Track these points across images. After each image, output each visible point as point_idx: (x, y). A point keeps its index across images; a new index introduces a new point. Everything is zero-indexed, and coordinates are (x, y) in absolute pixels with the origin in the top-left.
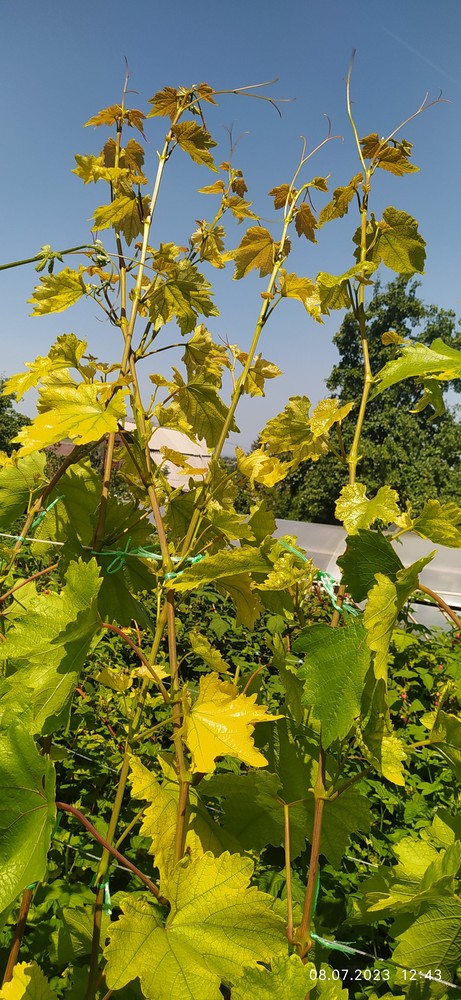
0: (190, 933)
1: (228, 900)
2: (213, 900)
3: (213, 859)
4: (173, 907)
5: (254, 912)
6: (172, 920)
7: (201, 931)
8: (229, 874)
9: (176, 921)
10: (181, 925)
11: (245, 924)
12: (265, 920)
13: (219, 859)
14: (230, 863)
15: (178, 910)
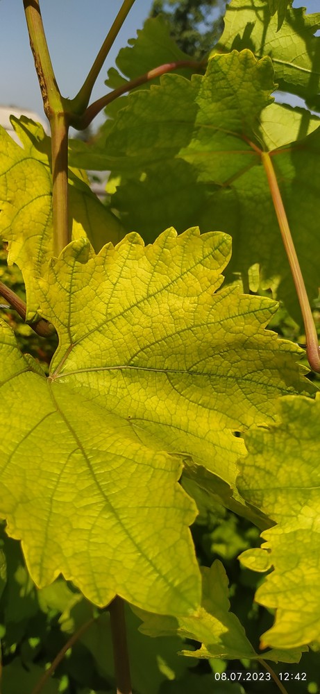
0: (101, 384)
1: (176, 319)
2: (144, 321)
3: (141, 247)
4: (63, 338)
5: (230, 337)
6: (63, 362)
7: (123, 381)
8: (176, 271)
9: (71, 364)
10: (80, 371)
11: (211, 364)
12: (253, 354)
13: (155, 247)
14: (178, 249)
15: (73, 344)
